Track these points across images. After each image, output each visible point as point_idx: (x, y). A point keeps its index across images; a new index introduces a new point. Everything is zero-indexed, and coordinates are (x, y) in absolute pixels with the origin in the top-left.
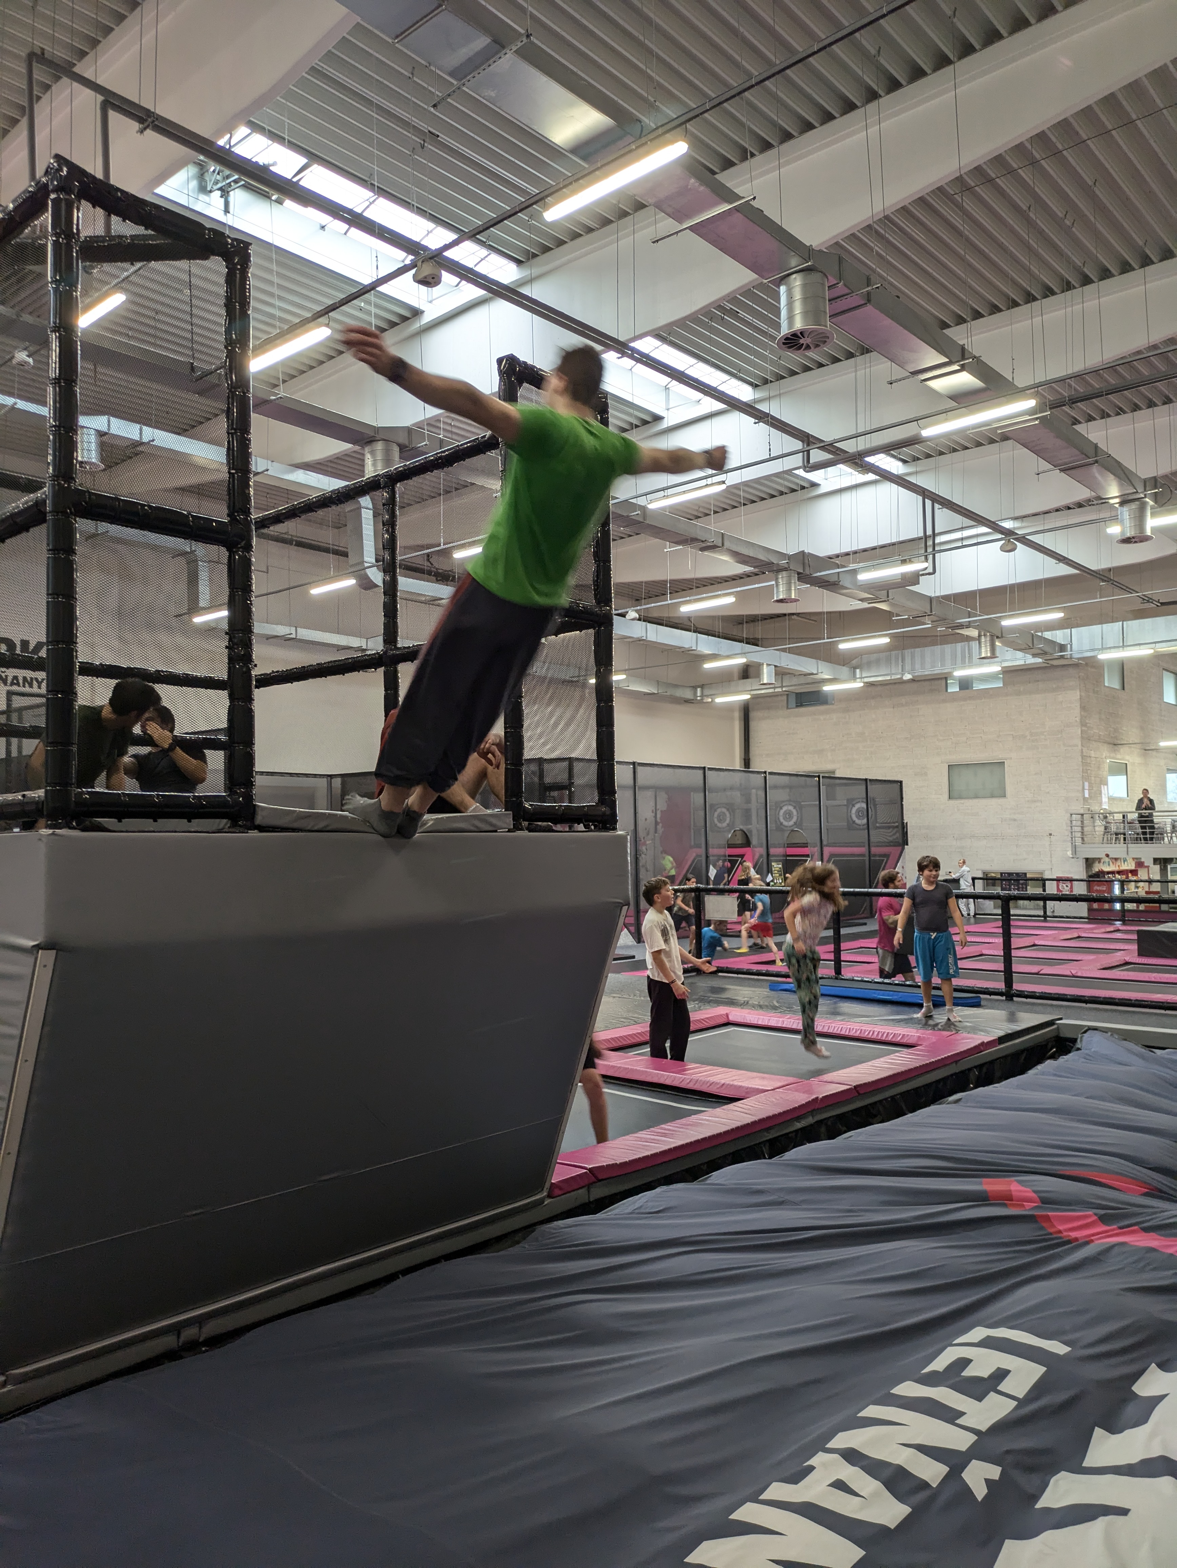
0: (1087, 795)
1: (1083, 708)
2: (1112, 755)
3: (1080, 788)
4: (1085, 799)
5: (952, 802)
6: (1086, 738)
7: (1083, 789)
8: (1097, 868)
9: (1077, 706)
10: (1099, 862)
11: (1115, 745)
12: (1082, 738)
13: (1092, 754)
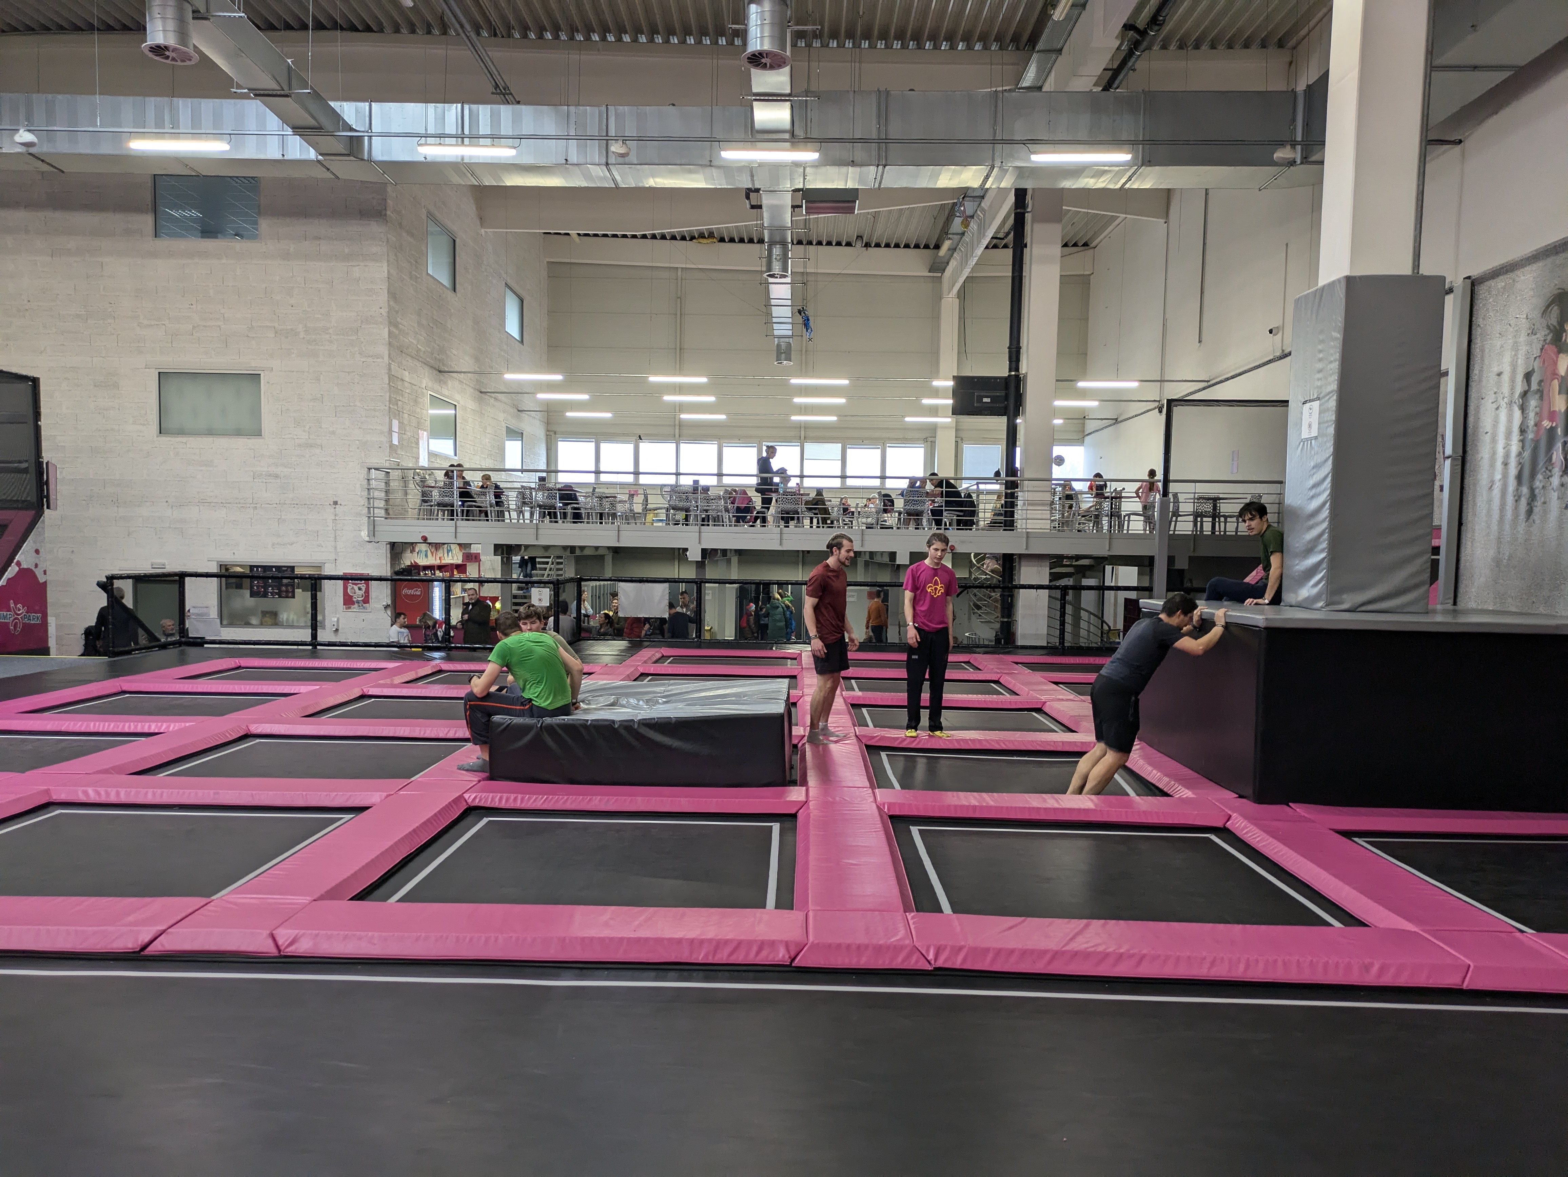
0: (395, 442)
1: (393, 295)
2: (437, 386)
3: (386, 429)
4: (392, 446)
5: (164, 439)
6: (397, 348)
7: (390, 431)
8: (408, 559)
9: (382, 289)
10: (412, 551)
11: (441, 371)
12: (390, 344)
13: (406, 375)
